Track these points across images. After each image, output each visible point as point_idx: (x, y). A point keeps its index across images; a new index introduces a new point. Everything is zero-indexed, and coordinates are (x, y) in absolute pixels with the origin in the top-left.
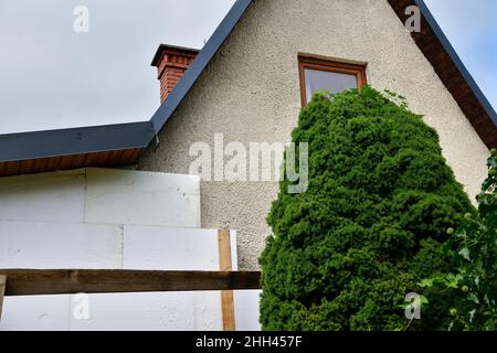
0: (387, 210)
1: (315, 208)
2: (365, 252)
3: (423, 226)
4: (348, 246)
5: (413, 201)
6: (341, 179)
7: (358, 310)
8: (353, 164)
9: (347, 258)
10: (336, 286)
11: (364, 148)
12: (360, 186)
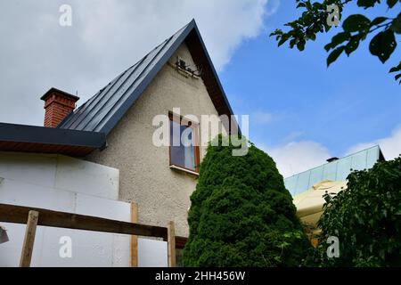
0: (264, 199)
1: (232, 193)
2: (257, 218)
3: (279, 208)
4: (249, 214)
5: (274, 195)
6: (242, 180)
7: (255, 247)
8: (247, 173)
9: (250, 220)
10: (243, 235)
11: (252, 165)
12: (251, 184)
